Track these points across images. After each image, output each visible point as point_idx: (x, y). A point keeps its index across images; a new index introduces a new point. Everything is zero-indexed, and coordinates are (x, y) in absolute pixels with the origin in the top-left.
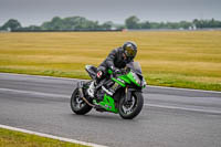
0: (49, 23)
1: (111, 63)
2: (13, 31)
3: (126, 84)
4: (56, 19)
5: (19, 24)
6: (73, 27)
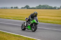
0: (38, 7)
2: (27, 9)
3: (33, 23)
4: (40, 5)
5: (29, 7)
6: (45, 8)
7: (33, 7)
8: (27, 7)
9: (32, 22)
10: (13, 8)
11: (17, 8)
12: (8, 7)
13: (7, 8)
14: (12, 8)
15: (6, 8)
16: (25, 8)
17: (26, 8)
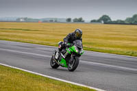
1: (66, 40)
3: (71, 52)
7: (118, 21)
8: (106, 20)
9: (68, 51)
10: (72, 21)
11: (80, 20)
12: (60, 19)
13: (58, 20)
14: (69, 20)
15: (56, 21)
16: (99, 21)
17: (103, 22)
